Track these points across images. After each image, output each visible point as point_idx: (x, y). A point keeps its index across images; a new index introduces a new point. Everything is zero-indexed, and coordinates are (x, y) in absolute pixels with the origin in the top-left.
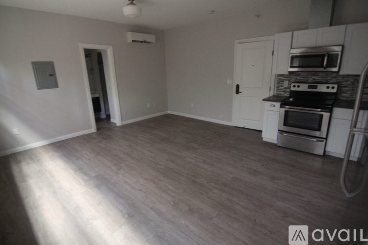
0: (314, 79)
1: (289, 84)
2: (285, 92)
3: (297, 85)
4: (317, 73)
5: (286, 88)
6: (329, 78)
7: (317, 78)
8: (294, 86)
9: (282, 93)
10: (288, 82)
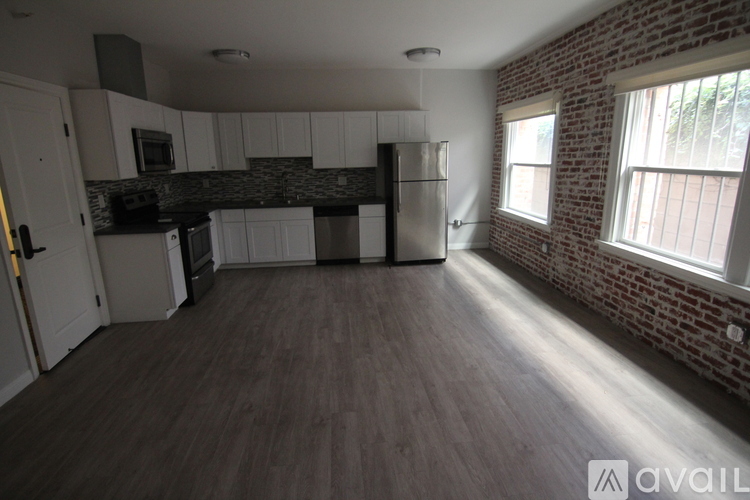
1: (105, 201)
2: (104, 220)
5: (103, 210)
8: (128, 202)
9: (102, 223)
10: (102, 196)
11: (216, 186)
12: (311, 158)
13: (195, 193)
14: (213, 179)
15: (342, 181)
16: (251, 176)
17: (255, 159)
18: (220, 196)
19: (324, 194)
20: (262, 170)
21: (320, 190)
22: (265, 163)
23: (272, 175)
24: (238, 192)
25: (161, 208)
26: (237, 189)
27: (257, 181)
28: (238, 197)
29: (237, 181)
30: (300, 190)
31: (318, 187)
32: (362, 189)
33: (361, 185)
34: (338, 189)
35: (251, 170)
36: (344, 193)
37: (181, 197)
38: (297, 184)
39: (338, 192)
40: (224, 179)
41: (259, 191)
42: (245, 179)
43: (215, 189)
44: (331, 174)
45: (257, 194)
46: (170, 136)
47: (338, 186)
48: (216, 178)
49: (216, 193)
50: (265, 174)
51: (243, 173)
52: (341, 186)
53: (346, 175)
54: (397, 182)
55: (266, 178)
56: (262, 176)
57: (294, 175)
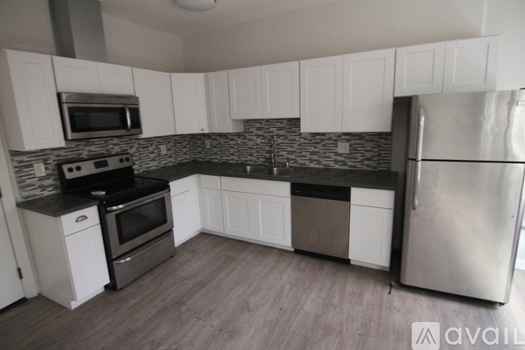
0: (90, 151)
1: (46, 169)
2: (43, 188)
3: (74, 166)
4: (91, 140)
5: (41, 179)
6: (111, 146)
7: (93, 148)
8: (70, 170)
9: (38, 192)
10: (42, 164)
11: (215, 147)
12: (298, 120)
13: (200, 153)
14: (214, 140)
15: (343, 148)
16: (245, 138)
17: (248, 121)
18: (218, 157)
19: (319, 163)
20: (255, 132)
21: (315, 157)
22: (258, 125)
23: (264, 138)
24: (233, 154)
25: (135, 172)
26: (232, 151)
27: (250, 143)
28: (233, 160)
29: (233, 142)
30: (293, 157)
31: (313, 153)
32: (369, 159)
33: (368, 155)
34: (338, 158)
35: (245, 132)
36: (345, 164)
37: (187, 157)
38: (289, 149)
39: (336, 162)
40: (222, 141)
41: (251, 155)
42: (240, 141)
43: (215, 150)
44: (330, 139)
45: (250, 158)
46: (137, 99)
47: (337, 154)
48: (216, 140)
49: (216, 154)
50: (258, 136)
51: (238, 135)
52: (340, 155)
53: (348, 140)
54: (415, 160)
55: (259, 141)
56: (254, 138)
57: (286, 138)
